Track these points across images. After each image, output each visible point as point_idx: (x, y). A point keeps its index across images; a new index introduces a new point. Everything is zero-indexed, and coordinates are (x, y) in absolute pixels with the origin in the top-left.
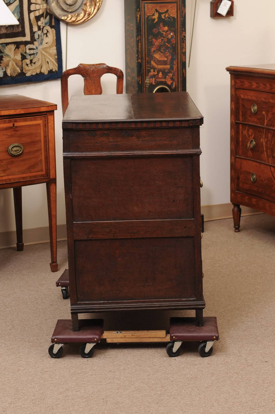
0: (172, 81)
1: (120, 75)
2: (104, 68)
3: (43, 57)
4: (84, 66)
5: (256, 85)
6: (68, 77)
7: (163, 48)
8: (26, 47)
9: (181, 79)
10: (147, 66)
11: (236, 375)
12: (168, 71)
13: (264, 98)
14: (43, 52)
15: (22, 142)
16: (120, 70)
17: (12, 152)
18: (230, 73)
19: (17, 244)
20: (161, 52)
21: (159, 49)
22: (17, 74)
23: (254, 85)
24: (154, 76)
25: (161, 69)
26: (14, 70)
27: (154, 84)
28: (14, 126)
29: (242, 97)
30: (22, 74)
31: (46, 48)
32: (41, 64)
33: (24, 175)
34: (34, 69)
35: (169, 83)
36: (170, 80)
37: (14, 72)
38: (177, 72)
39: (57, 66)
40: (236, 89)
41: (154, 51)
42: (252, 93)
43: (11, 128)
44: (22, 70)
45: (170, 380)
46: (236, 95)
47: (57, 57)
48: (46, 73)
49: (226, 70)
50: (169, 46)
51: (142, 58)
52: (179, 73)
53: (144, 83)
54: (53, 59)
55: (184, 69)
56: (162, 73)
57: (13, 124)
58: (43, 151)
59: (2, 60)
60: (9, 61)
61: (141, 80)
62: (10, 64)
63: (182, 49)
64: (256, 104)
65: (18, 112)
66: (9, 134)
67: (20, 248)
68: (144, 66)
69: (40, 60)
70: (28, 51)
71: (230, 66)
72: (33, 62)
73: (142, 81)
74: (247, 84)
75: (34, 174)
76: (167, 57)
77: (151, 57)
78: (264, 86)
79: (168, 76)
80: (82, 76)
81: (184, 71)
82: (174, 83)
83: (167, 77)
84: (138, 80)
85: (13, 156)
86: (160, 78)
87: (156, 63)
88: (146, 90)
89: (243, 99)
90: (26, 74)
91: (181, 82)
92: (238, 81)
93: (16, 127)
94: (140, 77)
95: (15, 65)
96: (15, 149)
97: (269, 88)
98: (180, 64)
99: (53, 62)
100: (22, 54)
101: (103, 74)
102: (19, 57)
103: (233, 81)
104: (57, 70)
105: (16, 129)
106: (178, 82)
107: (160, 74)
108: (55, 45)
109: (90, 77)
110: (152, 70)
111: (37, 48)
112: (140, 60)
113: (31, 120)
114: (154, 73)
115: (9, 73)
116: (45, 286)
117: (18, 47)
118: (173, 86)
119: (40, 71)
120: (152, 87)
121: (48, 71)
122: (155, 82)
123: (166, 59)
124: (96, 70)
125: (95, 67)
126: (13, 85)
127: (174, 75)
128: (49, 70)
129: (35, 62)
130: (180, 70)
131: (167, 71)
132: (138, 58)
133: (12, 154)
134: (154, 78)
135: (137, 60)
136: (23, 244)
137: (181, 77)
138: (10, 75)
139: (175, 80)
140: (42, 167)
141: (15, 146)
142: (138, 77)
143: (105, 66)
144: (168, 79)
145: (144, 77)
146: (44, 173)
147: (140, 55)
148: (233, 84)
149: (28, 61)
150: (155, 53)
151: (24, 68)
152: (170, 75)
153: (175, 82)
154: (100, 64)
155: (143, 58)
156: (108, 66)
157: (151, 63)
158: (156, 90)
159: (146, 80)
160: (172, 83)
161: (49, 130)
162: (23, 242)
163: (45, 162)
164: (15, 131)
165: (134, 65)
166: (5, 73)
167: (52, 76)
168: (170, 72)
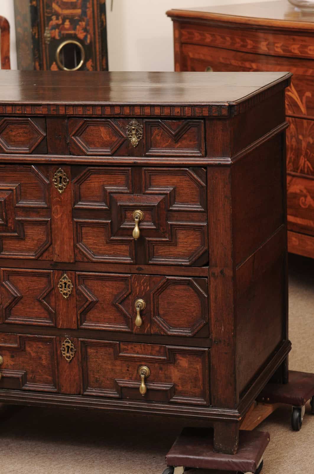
0: (85, 34)
1: (4, 27)
5: (211, 38)
9: (98, 30)
10: (47, 12)
12: (79, 18)
13: (223, 58)
16: (3, 20)
18: (172, 20)
24: (57, 26)
25: (67, 15)
27: (58, 38)
29: (191, 55)
35: (81, 36)
36: (83, 31)
38: (92, 20)
40: (182, 43)
42: (205, 50)
46: (182, 52)
49: (167, 16)
52: (96, 21)
53: (43, 37)
55: (103, 15)
56: (70, 21)
61: (38, 33)
64: (212, 67)
68: (42, 12)
71: (173, 10)
73: (39, 35)
74: (197, 37)
78: (222, 40)
79: (80, 25)
81: (103, 17)
82: (89, 36)
83: (78, 27)
84: (34, 33)
87: (59, 6)
88: (46, 48)
89: (192, 60)
91: (100, 34)
92: (184, 32)
94: (37, 28)
97: (229, 43)
98: (97, 6)
103: (177, 32)
106: (94, 33)
107: (67, 23)
110: (54, 18)
112: (34, 3)
114: (57, 21)
118: (87, 41)
120: (55, 43)
122: (59, 36)
123: (75, 0)
127: (87, 24)
130: (98, 16)
131: (77, 18)
134: (57, 30)
135: (31, 3)
137: (98, 26)
142: (33, 29)
144: (79, 31)
145: (43, 28)
148: (177, 36)
152: (83, 25)
153: (90, 34)
157: (51, 6)
158: (60, 47)
159: (44, 33)
160: (86, 37)
165: (26, 10)
168: (81, 20)
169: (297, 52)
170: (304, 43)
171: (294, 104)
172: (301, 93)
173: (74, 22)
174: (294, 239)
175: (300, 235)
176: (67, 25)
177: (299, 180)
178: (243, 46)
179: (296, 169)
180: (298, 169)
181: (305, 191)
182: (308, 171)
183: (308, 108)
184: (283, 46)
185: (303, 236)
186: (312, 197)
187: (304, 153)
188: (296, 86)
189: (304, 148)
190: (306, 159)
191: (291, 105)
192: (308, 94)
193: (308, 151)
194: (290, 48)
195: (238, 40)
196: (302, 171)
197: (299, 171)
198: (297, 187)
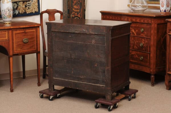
1: (62, 14)
2: (56, 11)
3: (33, 7)
4: (48, 10)
6: (43, 14)
7: (77, 4)
10: (71, 10)
14: (33, 5)
15: (28, 38)
21: (75, 4)
22: (23, 13)
23: (111, 18)
24: (74, 14)
25: (76, 11)
26: (22, 11)
30: (25, 12)
31: (34, 3)
32: (32, 9)
33: (29, 50)
34: (30, 11)
35: (79, 16)
43: (24, 32)
44: (25, 11)
47: (38, 6)
48: (34, 12)
49: (100, 12)
50: (79, 3)
52: (83, 13)
53: (70, 17)
54: (36, 7)
58: (35, 41)
59: (18, 7)
60: (20, 8)
62: (21, 9)
63: (84, 4)
65: (27, 26)
66: (23, 35)
67: (24, 77)
70: (27, 4)
71: (102, 11)
72: (29, 8)
74: (108, 17)
75: (32, 50)
77: (73, 7)
78: (114, 18)
80: (48, 14)
84: (68, 15)
85: (24, 43)
86: (76, 15)
87: (74, 9)
90: (27, 13)
92: (104, 16)
93: (26, 32)
95: (23, 9)
96: (25, 40)
98: (83, 10)
100: (25, 5)
101: (55, 13)
102: (24, 6)
103: (102, 16)
104: (38, 11)
106: (82, 16)
107: (76, 13)
108: (37, 2)
109: (51, 14)
110: (73, 12)
111: (31, 3)
113: (31, 30)
115: (20, 12)
117: (24, 3)
119: (32, 12)
122: (74, 16)
123: (78, 8)
125: (52, 10)
126: (22, 17)
127: (81, 14)
132: (68, 8)
140: (35, 47)
146: (36, 49)
147: (69, 6)
149: (27, 8)
154: (54, 9)
159: (71, 15)
161: (38, 33)
162: (25, 75)
163: (36, 45)
164: (25, 33)
165: (66, 10)
166: (19, 12)
167: (36, 14)
168: (79, 13)
169: (134, 21)
170: (136, 19)
171: (133, 33)
172: (135, 30)
173: (78, 13)
174: (132, 65)
177: (134, 51)
179: (133, 49)
182: (136, 49)
183: (137, 34)
184: (131, 19)
185: (135, 65)
186: (137, 55)
189: (136, 43)
190: (136, 46)
192: (137, 31)
195: (119, 18)
198: (134, 53)
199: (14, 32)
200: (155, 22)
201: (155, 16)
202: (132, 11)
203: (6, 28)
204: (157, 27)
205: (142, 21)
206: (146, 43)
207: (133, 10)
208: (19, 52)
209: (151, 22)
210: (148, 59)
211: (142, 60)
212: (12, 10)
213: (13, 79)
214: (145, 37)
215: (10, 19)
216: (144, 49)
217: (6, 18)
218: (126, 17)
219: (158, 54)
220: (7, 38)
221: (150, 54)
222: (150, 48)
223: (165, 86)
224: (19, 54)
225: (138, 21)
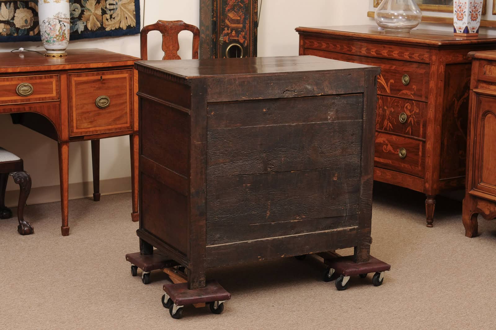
0: (244, 40)
1: (196, 32)
2: (181, 25)
3: (122, 13)
4: (162, 23)
5: (326, 45)
6: (148, 32)
7: (236, 7)
8: (106, 2)
9: (252, 38)
10: (222, 25)
11: (335, 321)
12: (241, 30)
14: (122, 8)
15: (109, 95)
16: (196, 28)
17: (99, 104)
18: (299, 34)
19: (94, 194)
20: (235, 11)
21: (232, 9)
22: (97, 28)
23: (324, 46)
24: (228, 34)
25: (234, 28)
26: (95, 24)
27: (228, 42)
28: (101, 79)
30: (102, 28)
31: (124, 4)
32: (120, 19)
33: (110, 127)
34: (114, 24)
35: (242, 41)
36: (243, 38)
37: (95, 27)
38: (249, 31)
39: (135, 22)
40: (305, 48)
41: (229, 10)
43: (98, 80)
44: (102, 25)
45: (273, 326)
47: (136, 13)
48: (125, 28)
49: (295, 31)
50: (242, 5)
51: (216, 17)
52: (251, 32)
53: (219, 41)
54: (131, 15)
55: (255, 28)
56: (235, 32)
57: (101, 77)
58: (128, 104)
59: (84, 14)
60: (90, 15)
61: (216, 37)
62: (91, 18)
63: (254, 9)
65: (106, 65)
66: (97, 86)
67: (97, 197)
68: (219, 25)
69: (119, 16)
70: (108, 6)
71: (300, 27)
72: (113, 17)
73: (216, 39)
74: (316, 44)
75: (119, 126)
76: (240, 17)
77: (226, 16)
78: (334, 46)
80: (161, 32)
81: (255, 30)
82: (246, 41)
83: (240, 35)
84: (213, 37)
85: (100, 107)
86: (233, 37)
87: (229, 22)
88: (220, 47)
90: (106, 28)
91: (253, 40)
92: (307, 41)
93: (104, 80)
94: (215, 34)
95: (95, 19)
96: (102, 101)
97: (339, 49)
98: (252, 23)
99: (131, 18)
100: (102, 9)
101: (180, 31)
102: (99, 12)
103: (302, 41)
104: (135, 26)
105: (104, 82)
106: (250, 40)
107: (234, 32)
108: (134, 1)
109: (168, 33)
110: (226, 29)
111: (117, 4)
112: (215, 19)
113: (118, 74)
114: (228, 31)
115: (89, 27)
116: (130, 235)
117: (98, 2)
118: (245, 44)
119: (119, 26)
120: (226, 44)
121: (126, 27)
122: (228, 40)
123: (239, 18)
124: (174, 26)
125: (173, 24)
126: (92, 39)
127: (246, 34)
128: (128, 25)
129: (114, 17)
130: (252, 30)
132: (213, 17)
133: (99, 106)
134: (227, 36)
135: (213, 19)
136: (100, 194)
137: (252, 35)
138: (90, 29)
139: (247, 38)
140: (127, 120)
141: (102, 98)
142: (213, 35)
143: (182, 23)
144: (240, 38)
145: (219, 35)
146: (128, 125)
147: (215, 14)
148: (302, 44)
149: (108, 16)
150: (229, 12)
151: (104, 23)
152: (243, 34)
153: (247, 40)
154: (177, 21)
155: (218, 16)
156: (185, 23)
157: (225, 21)
158: (229, 48)
159: (220, 38)
160: (244, 42)
161: (134, 83)
162: (100, 192)
163: (130, 115)
164: (103, 83)
165: (209, 23)
166: (86, 27)
167: (131, 31)
168: (242, 31)
169: (386, 54)
170: (391, 50)
171: (382, 88)
172: (387, 81)
173: (238, 32)
174: (378, 172)
175: (382, 169)
176: (233, 34)
177: (383, 135)
178: (348, 51)
179: (381, 128)
180: (383, 128)
181: (386, 142)
182: (389, 129)
183: (391, 90)
184: (376, 51)
185: (384, 170)
186: (391, 146)
187: (387, 117)
188: (384, 76)
189: (388, 115)
190: (388, 122)
191: (380, 88)
192: (392, 81)
193: (390, 116)
194: (381, 53)
195: (345, 47)
196: (385, 129)
197: (383, 129)
198: (381, 139)
199: (74, 79)
200: (441, 60)
201: (440, 44)
202: (379, 29)
203: (53, 68)
204: (445, 72)
205: (406, 56)
206: (416, 114)
207: (384, 27)
208: (87, 132)
209: (431, 59)
210: (418, 155)
211: (403, 159)
212: (69, 21)
213: (68, 201)
214: (413, 97)
215: (64, 44)
216: (409, 129)
217: (54, 41)
218: (364, 44)
219: (446, 144)
220: (54, 94)
221: (424, 142)
222: (425, 126)
223: (464, 228)
224: (85, 138)
225: (395, 54)
